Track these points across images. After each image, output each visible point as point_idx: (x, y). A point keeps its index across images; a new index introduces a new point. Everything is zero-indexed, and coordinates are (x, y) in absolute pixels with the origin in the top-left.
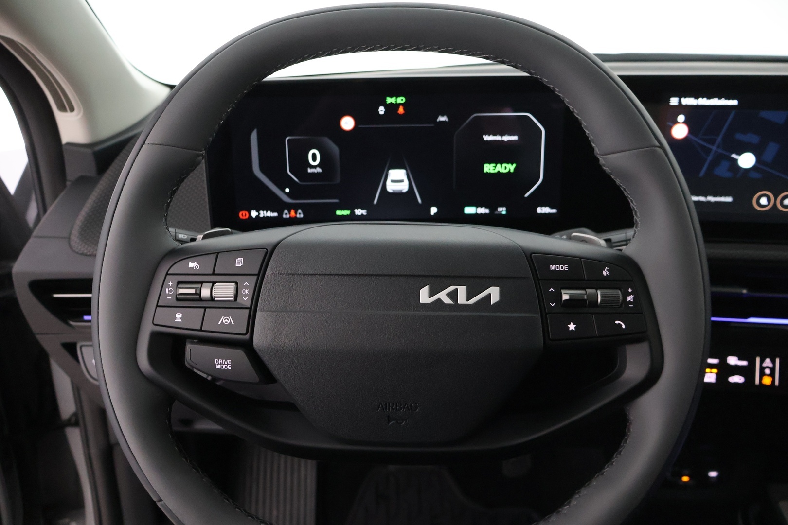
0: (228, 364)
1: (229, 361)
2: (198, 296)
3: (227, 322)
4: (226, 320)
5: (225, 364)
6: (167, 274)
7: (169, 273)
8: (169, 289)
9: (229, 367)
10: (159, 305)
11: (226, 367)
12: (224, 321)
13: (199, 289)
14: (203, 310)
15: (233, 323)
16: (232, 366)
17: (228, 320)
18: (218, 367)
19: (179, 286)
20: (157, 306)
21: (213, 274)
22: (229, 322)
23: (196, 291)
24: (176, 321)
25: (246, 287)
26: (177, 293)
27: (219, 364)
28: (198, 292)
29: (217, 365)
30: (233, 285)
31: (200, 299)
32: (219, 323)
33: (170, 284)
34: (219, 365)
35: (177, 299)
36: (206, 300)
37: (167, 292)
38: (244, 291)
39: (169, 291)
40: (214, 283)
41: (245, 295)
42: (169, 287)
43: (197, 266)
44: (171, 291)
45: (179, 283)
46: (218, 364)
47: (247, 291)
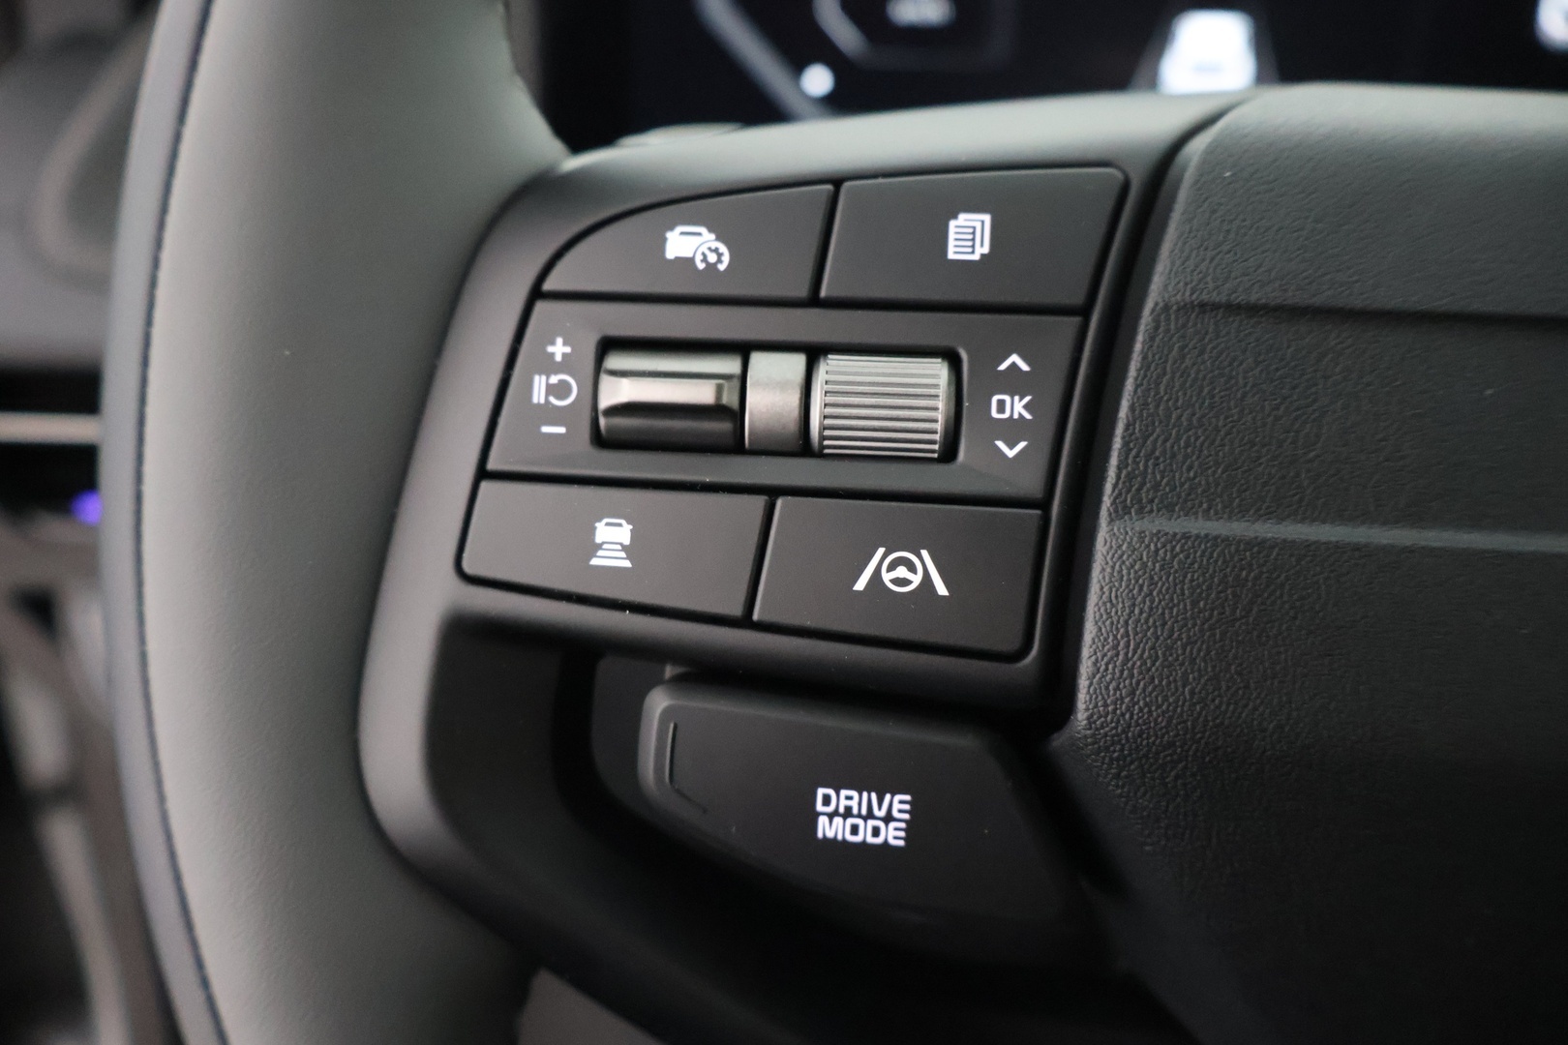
0: (888, 818)
1: (899, 803)
2: (724, 426)
3: (905, 582)
4: (901, 572)
5: (870, 815)
6: (537, 294)
7: (549, 285)
8: (554, 379)
9: (893, 835)
10: (492, 465)
11: (876, 832)
12: (887, 577)
13: (736, 384)
14: (759, 502)
15: (942, 590)
16: (911, 828)
17: (912, 568)
18: (826, 829)
19: (615, 361)
20: (483, 474)
21: (814, 301)
22: (916, 580)
23: (719, 390)
24: (594, 562)
25: (1014, 383)
26: (605, 402)
27: (836, 813)
28: (730, 399)
29: (823, 821)
30: (937, 372)
31: (735, 445)
32: (860, 585)
33: (559, 349)
34: (838, 820)
35: (601, 440)
36: (770, 448)
37: (539, 395)
38: (1001, 405)
39: (551, 390)
40: (814, 354)
41: (1012, 430)
42: (549, 366)
43: (716, 251)
44: (561, 390)
45: (609, 345)
46: (831, 816)
47: (1017, 407)
